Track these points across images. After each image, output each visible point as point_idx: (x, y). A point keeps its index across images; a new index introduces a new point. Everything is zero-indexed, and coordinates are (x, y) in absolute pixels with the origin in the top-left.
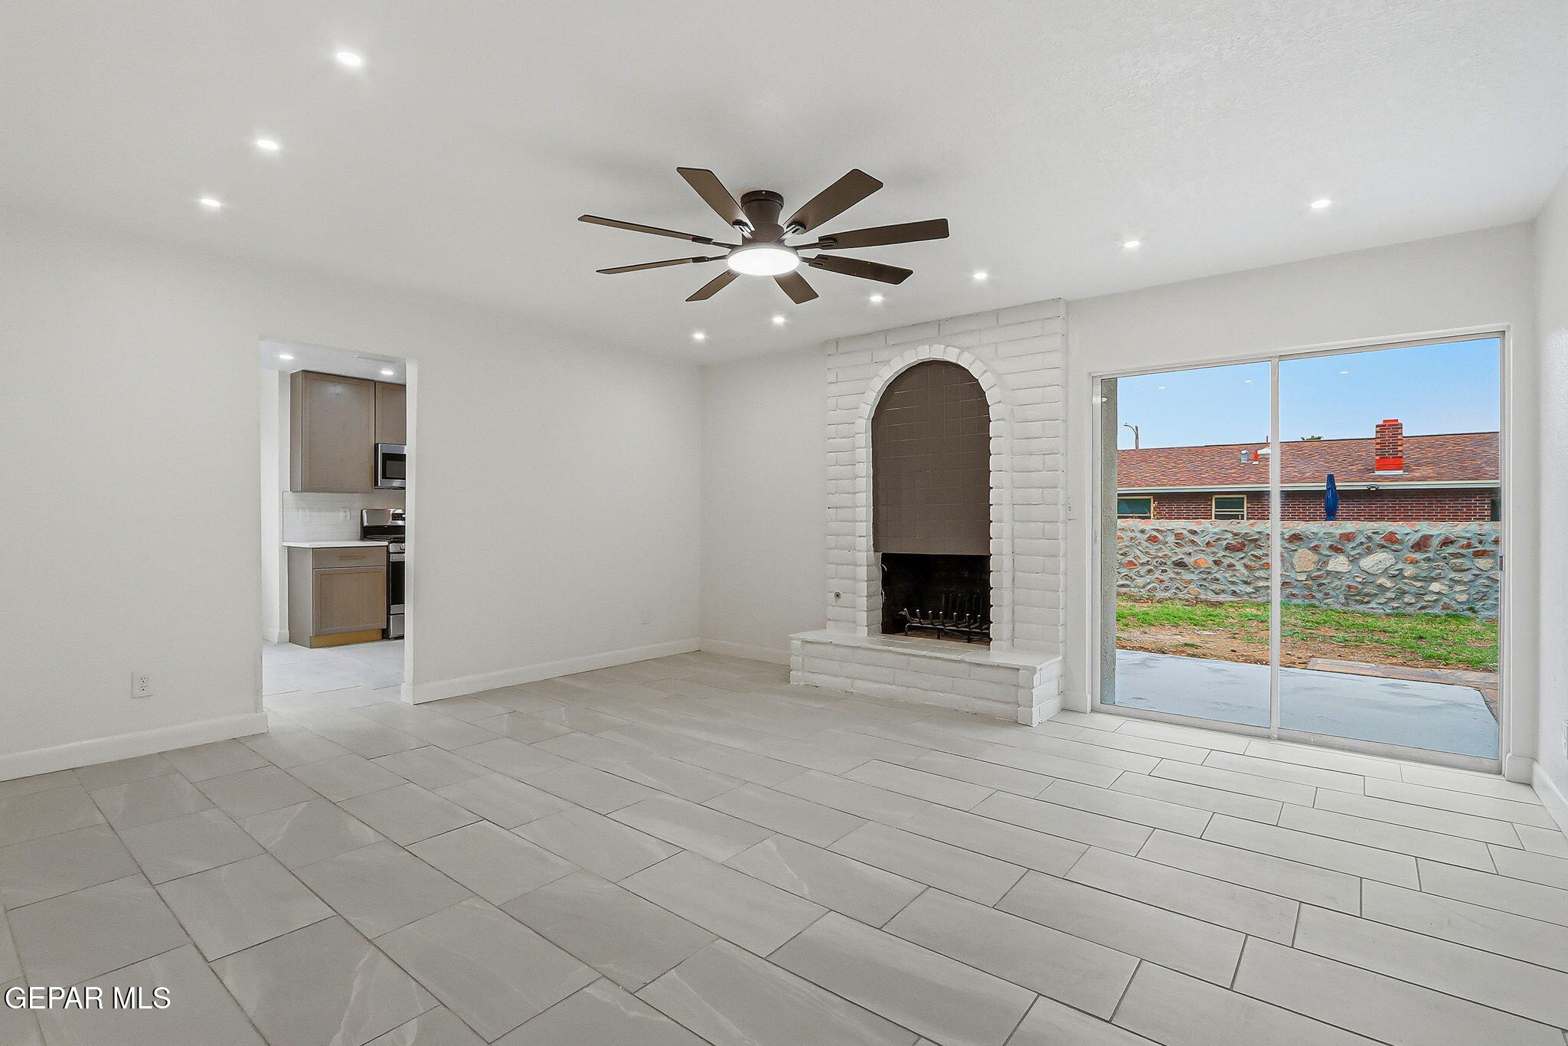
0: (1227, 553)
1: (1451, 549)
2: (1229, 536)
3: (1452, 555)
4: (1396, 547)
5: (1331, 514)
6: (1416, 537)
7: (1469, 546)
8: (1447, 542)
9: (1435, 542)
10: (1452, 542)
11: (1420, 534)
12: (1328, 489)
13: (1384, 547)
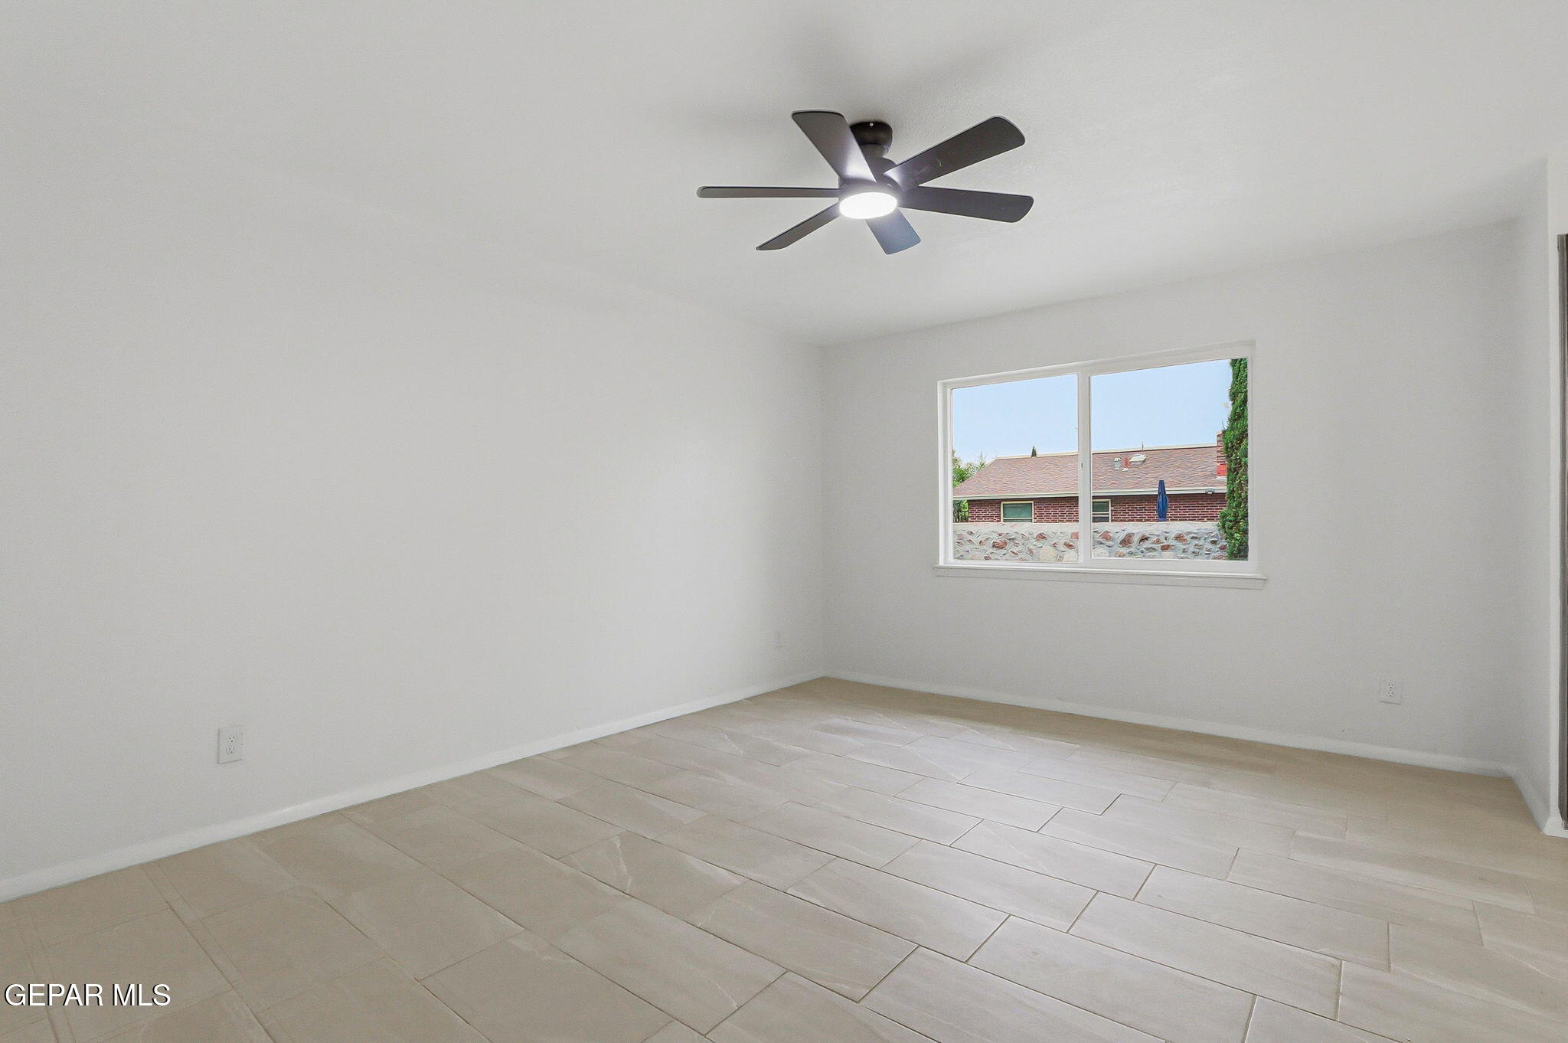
0: (994, 550)
1: (1147, 544)
2: (995, 536)
3: (1147, 549)
4: (1108, 543)
5: (1162, 516)
6: (1122, 536)
7: (1158, 542)
8: (1144, 539)
9: (1136, 539)
10: (1147, 539)
11: (1125, 533)
12: (1159, 493)
13: (1101, 543)
